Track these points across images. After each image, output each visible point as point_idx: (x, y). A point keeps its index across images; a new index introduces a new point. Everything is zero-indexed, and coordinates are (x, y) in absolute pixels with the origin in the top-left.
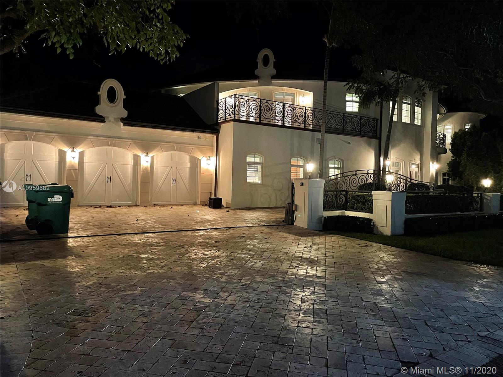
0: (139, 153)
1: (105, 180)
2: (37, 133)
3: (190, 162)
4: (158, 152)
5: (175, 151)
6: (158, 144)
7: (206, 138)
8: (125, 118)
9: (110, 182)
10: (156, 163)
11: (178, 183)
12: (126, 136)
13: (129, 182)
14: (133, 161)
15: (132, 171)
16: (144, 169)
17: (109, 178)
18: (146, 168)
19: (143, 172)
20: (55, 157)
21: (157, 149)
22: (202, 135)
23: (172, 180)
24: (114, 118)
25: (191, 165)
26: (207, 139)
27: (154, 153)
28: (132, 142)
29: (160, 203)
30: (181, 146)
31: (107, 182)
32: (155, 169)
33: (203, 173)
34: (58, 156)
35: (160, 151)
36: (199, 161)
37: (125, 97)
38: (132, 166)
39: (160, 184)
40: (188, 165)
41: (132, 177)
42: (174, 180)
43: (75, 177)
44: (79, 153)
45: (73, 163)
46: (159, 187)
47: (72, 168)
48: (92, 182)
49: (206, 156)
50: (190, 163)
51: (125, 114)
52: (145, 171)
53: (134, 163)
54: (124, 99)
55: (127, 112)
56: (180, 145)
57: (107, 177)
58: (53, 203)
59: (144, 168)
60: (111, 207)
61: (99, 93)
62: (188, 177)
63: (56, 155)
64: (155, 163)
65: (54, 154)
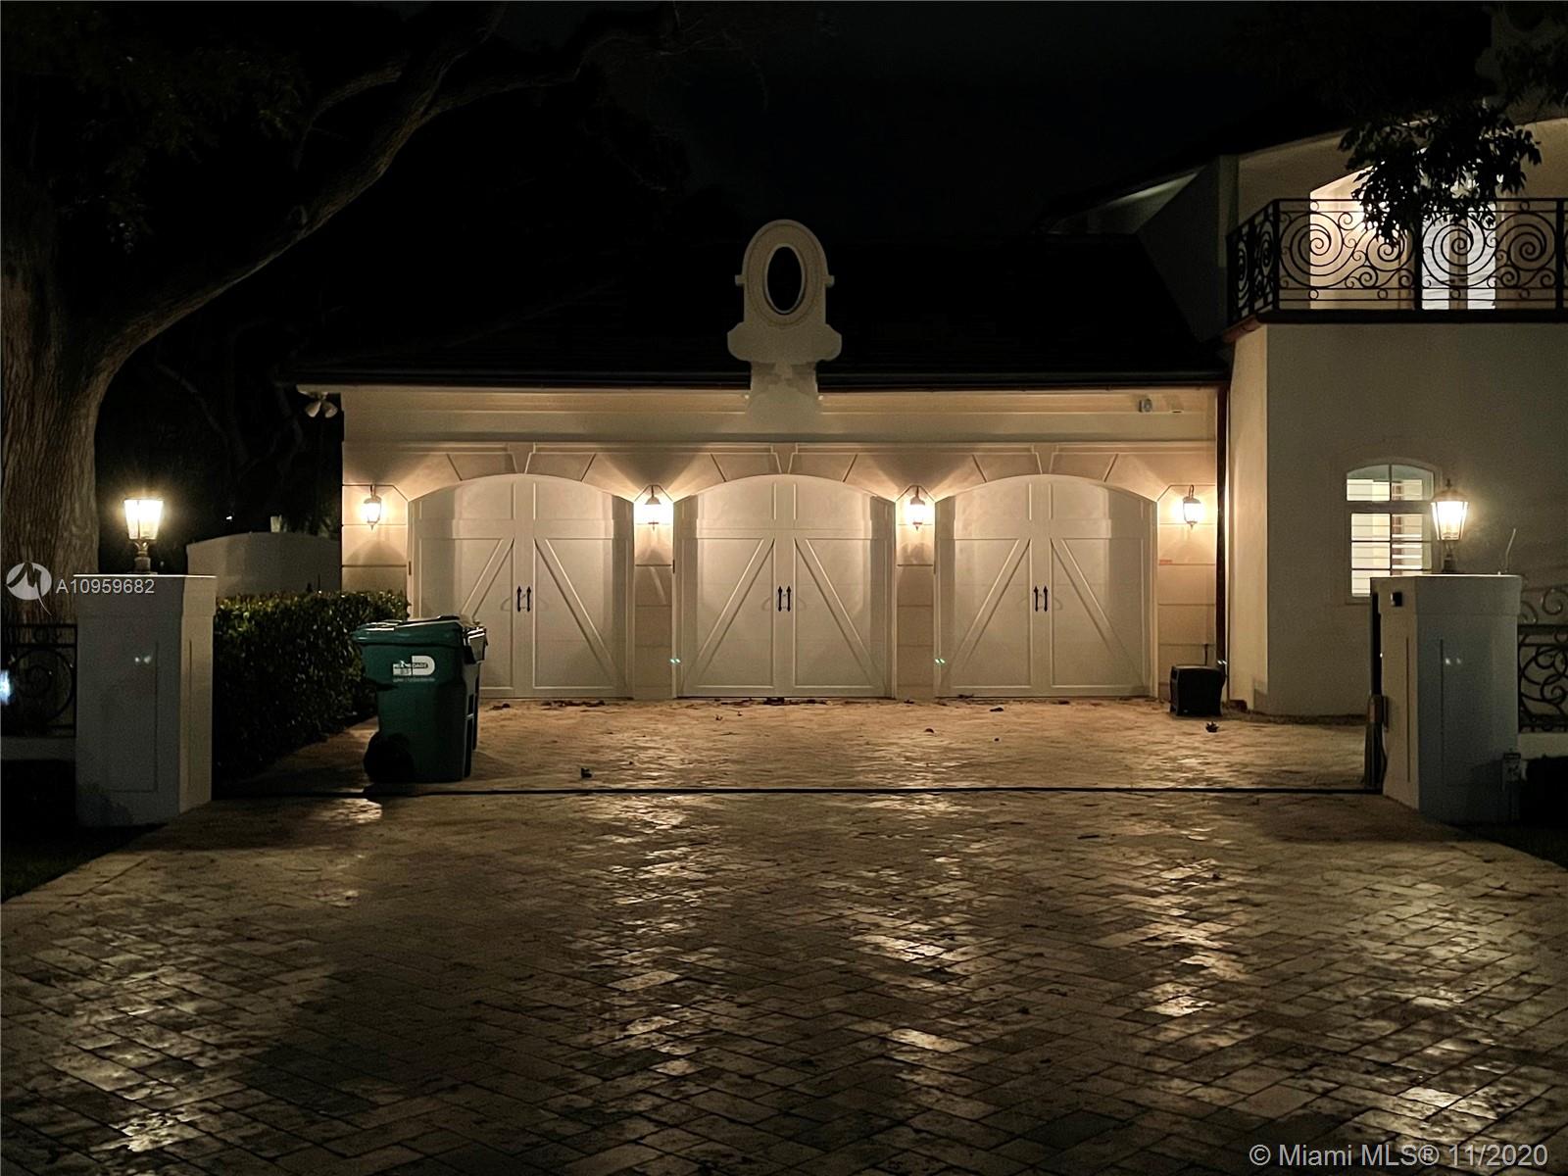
0: (890, 491)
1: (769, 603)
2: (542, 445)
3: (1110, 518)
4: (966, 484)
5: (1039, 473)
6: (964, 450)
7: (1177, 408)
8: (833, 362)
9: (789, 609)
10: (965, 528)
11: (1057, 605)
12: (837, 430)
13: (859, 607)
14: (870, 523)
15: (869, 565)
16: (912, 556)
17: (784, 595)
18: (919, 551)
19: (907, 565)
20: (602, 523)
21: (957, 473)
22: (1156, 395)
23: (1032, 595)
24: (794, 367)
25: (1114, 529)
26: (1183, 412)
27: (950, 487)
28: (862, 450)
29: (982, 689)
30: (1061, 450)
31: (776, 609)
32: (961, 550)
33: (1168, 562)
34: (612, 521)
35: (973, 478)
36: (1149, 506)
37: (831, 280)
38: (869, 542)
39: (981, 614)
40: (1104, 528)
41: (869, 587)
42: (1041, 595)
43: (662, 593)
44: (678, 505)
45: (654, 543)
46: (977, 627)
47: (654, 560)
48: (726, 611)
49: (1178, 486)
50: (1110, 521)
51: (831, 344)
52: (915, 562)
53: (875, 530)
54: (829, 291)
55: (838, 337)
56: (1058, 446)
57: (776, 591)
58: (411, 680)
59: (909, 549)
60: (780, 701)
61: (738, 280)
62: (1101, 581)
63: (605, 518)
64: (961, 527)
65: (601, 516)
